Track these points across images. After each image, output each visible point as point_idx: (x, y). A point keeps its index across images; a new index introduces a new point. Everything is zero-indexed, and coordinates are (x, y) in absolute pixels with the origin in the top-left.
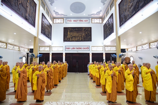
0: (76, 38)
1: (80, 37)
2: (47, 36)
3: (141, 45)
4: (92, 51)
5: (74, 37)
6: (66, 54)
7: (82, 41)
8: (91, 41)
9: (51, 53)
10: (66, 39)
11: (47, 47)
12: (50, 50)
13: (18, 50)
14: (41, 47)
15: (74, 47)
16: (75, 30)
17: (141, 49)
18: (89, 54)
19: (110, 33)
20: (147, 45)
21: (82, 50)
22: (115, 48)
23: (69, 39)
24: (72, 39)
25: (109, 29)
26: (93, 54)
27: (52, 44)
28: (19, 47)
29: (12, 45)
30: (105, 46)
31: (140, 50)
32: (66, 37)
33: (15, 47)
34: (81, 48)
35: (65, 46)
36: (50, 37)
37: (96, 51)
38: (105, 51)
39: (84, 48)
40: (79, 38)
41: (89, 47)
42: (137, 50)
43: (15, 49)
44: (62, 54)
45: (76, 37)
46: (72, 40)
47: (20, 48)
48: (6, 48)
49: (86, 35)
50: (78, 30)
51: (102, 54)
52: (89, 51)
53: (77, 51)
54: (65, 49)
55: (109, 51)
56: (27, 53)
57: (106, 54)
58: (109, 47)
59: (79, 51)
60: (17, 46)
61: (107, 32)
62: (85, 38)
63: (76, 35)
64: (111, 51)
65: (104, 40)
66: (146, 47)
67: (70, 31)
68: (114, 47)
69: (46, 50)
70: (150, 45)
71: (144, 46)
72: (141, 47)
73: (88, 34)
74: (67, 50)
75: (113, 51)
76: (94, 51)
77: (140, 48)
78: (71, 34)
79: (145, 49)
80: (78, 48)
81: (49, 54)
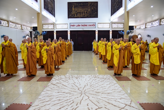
0: (81, 15)
1: (86, 13)
2: (50, 13)
4: (98, 28)
5: (79, 13)
6: (71, 31)
7: (87, 17)
8: (97, 17)
9: (55, 31)
10: (71, 15)
11: (51, 24)
12: (54, 27)
13: (21, 28)
14: (44, 24)
15: (80, 24)
16: (79, 5)
17: (151, 26)
18: (95, 31)
19: (119, 8)
20: (157, 21)
21: (88, 27)
22: (122, 25)
23: (74, 16)
24: (77, 15)
25: (118, 3)
26: (99, 31)
27: (56, 21)
28: (21, 25)
29: (14, 23)
30: (112, 23)
31: (149, 27)
32: (71, 13)
33: (17, 25)
34: (86, 25)
35: (70, 23)
36: (54, 13)
37: (103, 28)
38: (112, 28)
39: (90, 25)
40: (84, 14)
41: (95, 24)
42: (146, 28)
43: (17, 27)
44: (67, 31)
45: (81, 13)
46: (77, 17)
47: (23, 26)
48: (8, 26)
49: (92, 10)
50: (83, 5)
51: (109, 31)
52: (95, 28)
53: (82, 28)
54: (70, 27)
55: (116, 28)
56: (30, 32)
57: (113, 31)
58: (116, 24)
59: (84, 28)
60: (19, 24)
61: (115, 7)
62: (90, 14)
63: (81, 11)
64: (118, 28)
65: (111, 16)
66: (156, 23)
67: (74, 6)
68: (121, 23)
69: (50, 28)
70: (160, 21)
71: (154, 23)
72: (150, 24)
73: (95, 9)
74: (71, 27)
75: (120, 28)
76: (100, 28)
77: (149, 26)
78: (76, 9)
79: (154, 26)
80: (83, 25)
81: (53, 32)
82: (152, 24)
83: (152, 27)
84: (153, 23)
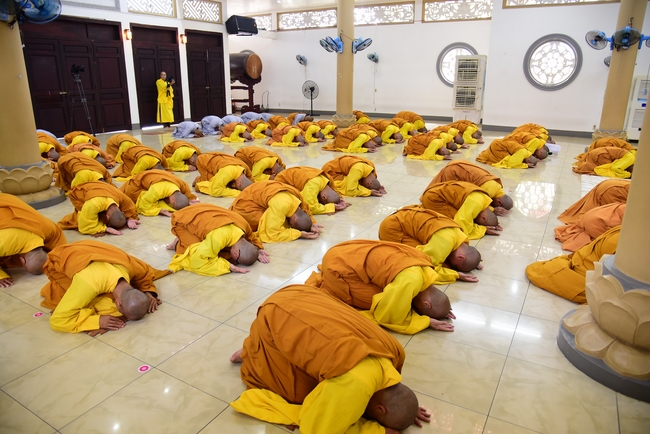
3: (301, 12)
4: (129, 11)
17: (301, 24)
18: (116, 27)
20: (332, 13)
26: (134, 28)
38: (185, 19)
42: (279, 29)
51: (172, 33)
52: (117, 8)
55: (197, 20)
57: (188, 33)
64: (203, 21)
66: (327, 19)
68: (213, 2)
71: (316, 16)
72: (300, 17)
75: (209, 22)
76: (135, 12)
77: (293, 23)
79: (318, 28)
82: (308, 19)
83: (306, 29)
84: (311, 15)
